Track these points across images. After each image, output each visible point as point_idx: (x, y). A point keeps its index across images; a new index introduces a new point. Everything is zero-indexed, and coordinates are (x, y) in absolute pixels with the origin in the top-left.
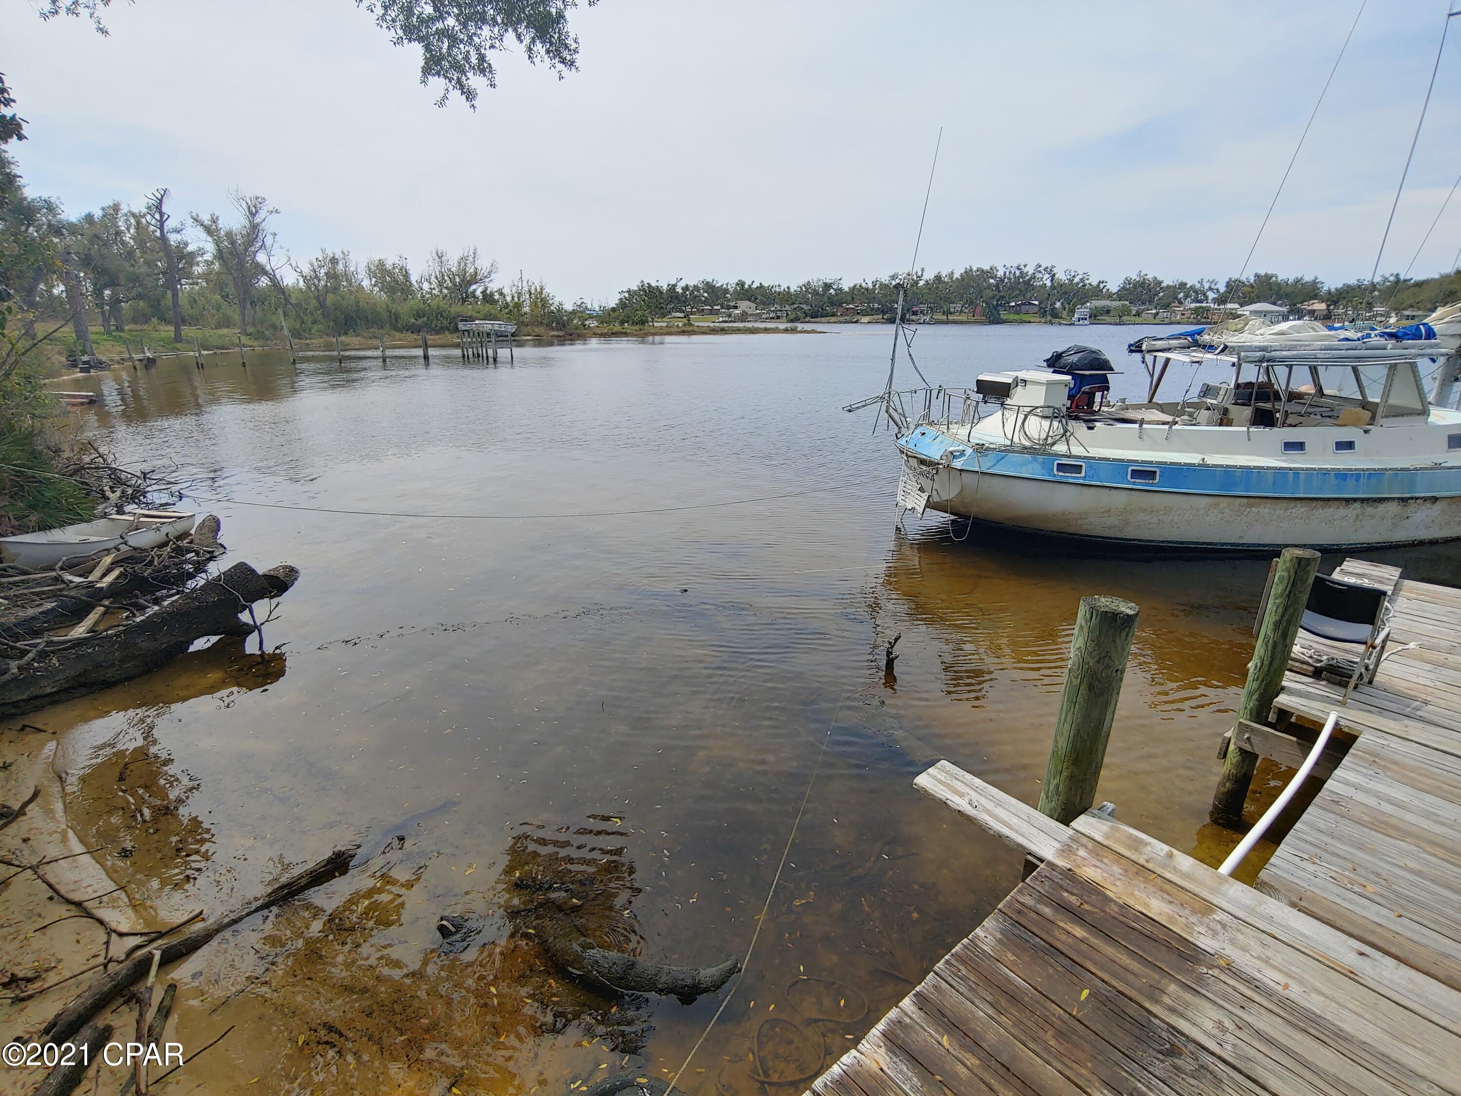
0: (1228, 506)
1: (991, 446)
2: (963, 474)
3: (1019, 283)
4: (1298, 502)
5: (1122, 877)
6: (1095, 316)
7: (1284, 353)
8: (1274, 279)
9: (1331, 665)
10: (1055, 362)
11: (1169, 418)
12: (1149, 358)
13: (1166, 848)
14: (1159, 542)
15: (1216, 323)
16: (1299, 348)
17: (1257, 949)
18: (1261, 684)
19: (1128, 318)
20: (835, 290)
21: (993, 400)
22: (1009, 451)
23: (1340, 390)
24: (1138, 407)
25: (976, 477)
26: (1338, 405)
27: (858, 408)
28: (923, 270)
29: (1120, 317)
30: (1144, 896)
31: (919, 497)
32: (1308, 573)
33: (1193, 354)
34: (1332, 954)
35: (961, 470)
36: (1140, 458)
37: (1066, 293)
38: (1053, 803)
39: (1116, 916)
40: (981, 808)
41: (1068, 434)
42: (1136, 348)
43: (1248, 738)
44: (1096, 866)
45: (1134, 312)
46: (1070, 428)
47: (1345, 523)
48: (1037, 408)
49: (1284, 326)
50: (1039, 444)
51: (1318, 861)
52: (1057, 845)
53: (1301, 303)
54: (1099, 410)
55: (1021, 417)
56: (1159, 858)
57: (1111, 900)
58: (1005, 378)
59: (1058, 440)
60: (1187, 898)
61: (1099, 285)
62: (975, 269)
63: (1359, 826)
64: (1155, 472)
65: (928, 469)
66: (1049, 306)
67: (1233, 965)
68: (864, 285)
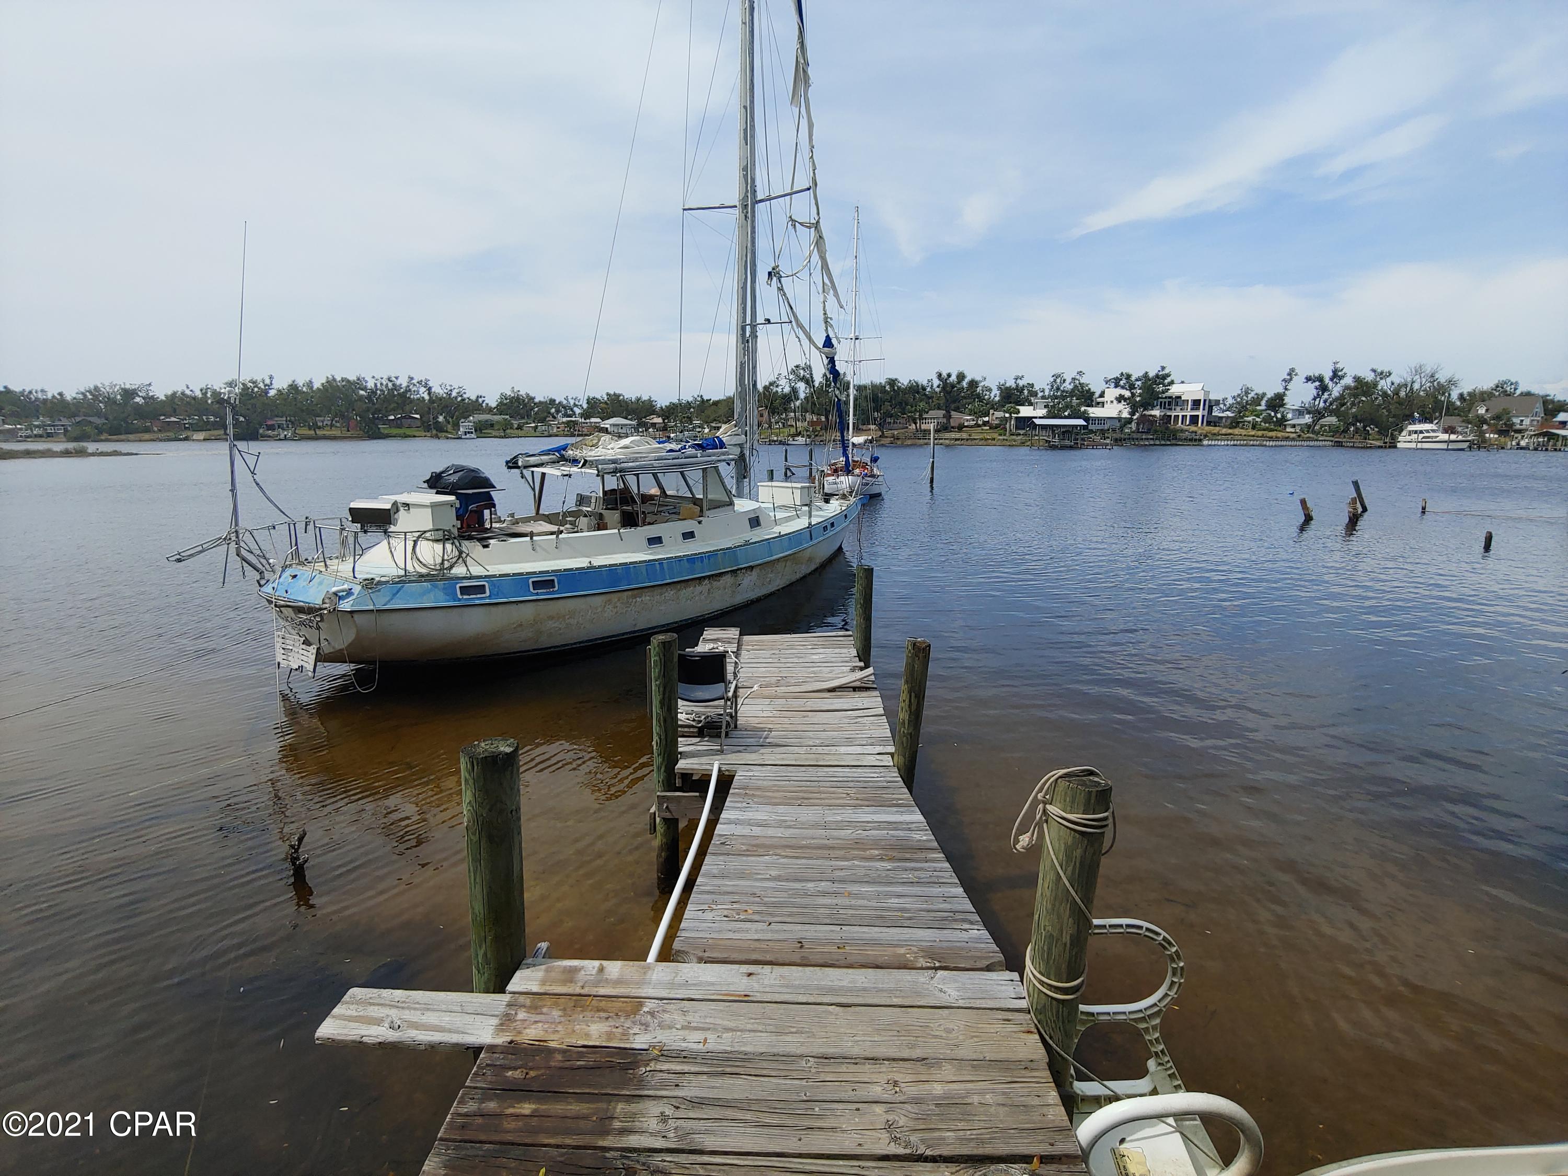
0: (619, 600)
1: (383, 579)
2: (356, 616)
3: (395, 396)
4: (667, 587)
5: (562, 1019)
6: (481, 430)
7: (631, 464)
8: (622, 397)
9: (708, 722)
10: (436, 482)
11: (554, 528)
12: (527, 473)
13: (596, 963)
14: (572, 644)
15: (586, 435)
16: (640, 460)
17: (680, 1020)
18: (664, 757)
19: (511, 431)
20: (144, 398)
21: (374, 529)
22: (404, 582)
23: (678, 491)
24: (527, 520)
25: (372, 617)
26: (679, 503)
27: (192, 555)
28: (271, 377)
29: (504, 430)
30: (584, 1027)
31: (305, 653)
32: (673, 653)
33: (562, 468)
34: (732, 988)
35: (352, 612)
36: (537, 570)
37: (447, 407)
38: (486, 975)
39: (561, 1064)
40: (405, 1024)
41: (464, 555)
42: (512, 464)
43: (667, 807)
44: (536, 1022)
45: (516, 426)
46: (464, 549)
47: (703, 597)
48: (425, 532)
49: (626, 441)
50: (436, 570)
51: (714, 907)
52: (495, 1021)
53: (645, 417)
54: (491, 527)
55: (410, 544)
56: (592, 978)
57: (555, 1050)
58: (383, 504)
59: (456, 563)
60: (621, 1004)
61: (477, 400)
62: (339, 379)
63: (739, 857)
64: (553, 580)
65: (308, 617)
66: (431, 419)
67: (665, 1048)
68: (188, 392)
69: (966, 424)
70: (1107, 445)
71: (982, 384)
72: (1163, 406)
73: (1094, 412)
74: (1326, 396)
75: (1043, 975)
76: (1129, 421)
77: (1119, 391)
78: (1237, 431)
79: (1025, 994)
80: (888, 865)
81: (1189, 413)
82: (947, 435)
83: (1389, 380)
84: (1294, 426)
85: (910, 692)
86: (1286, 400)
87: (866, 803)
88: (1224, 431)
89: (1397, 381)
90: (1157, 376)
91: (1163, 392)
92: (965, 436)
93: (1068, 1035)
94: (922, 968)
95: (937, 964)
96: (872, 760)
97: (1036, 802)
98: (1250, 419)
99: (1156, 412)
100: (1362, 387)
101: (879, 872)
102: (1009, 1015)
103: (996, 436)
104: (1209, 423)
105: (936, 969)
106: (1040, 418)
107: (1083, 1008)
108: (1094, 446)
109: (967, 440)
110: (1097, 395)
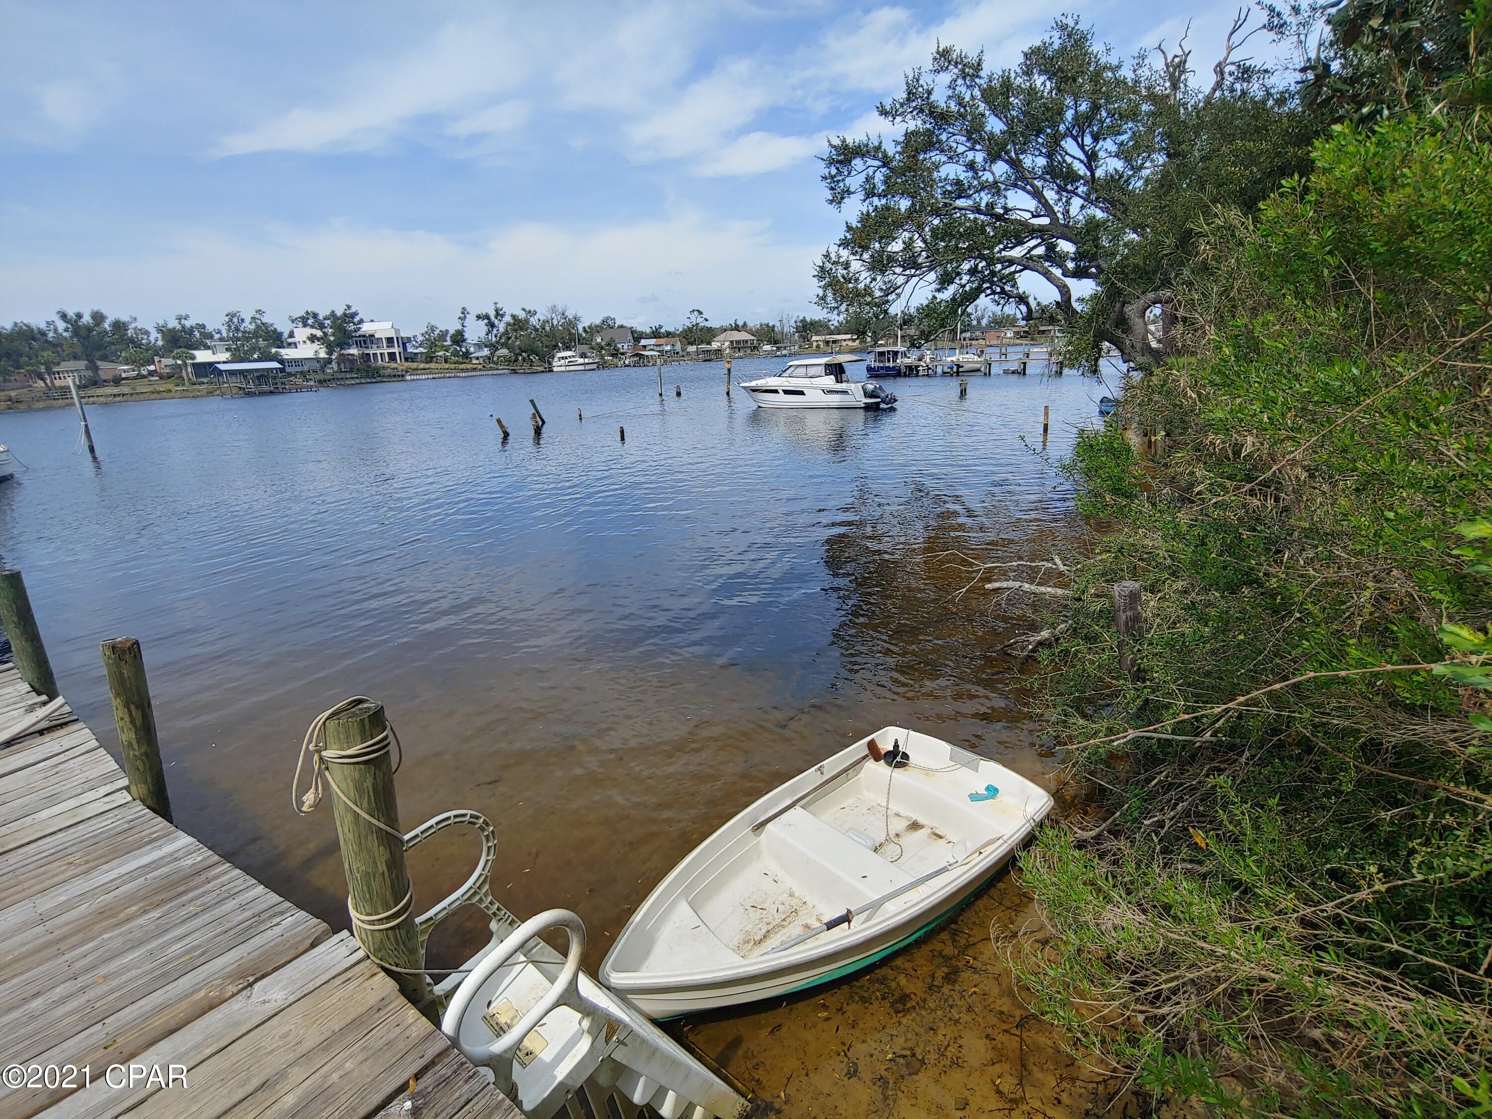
69: (124, 375)
70: (311, 387)
71: (133, 325)
72: (359, 344)
73: (287, 353)
74: (495, 332)
75: (371, 915)
76: (329, 361)
77: (308, 331)
78: (432, 365)
79: (360, 944)
80: (156, 914)
81: (386, 351)
82: (100, 391)
83: (536, 317)
84: (477, 358)
85: (127, 705)
86: (466, 335)
87: (102, 860)
88: (422, 366)
89: (542, 318)
90: (345, 315)
91: (355, 331)
92: (126, 390)
93: (413, 952)
94: (233, 995)
95: (251, 979)
96: (99, 807)
97: (309, 755)
98: (441, 353)
99: (354, 351)
100: (518, 324)
101: (145, 929)
102: (349, 974)
103: (171, 386)
104: (406, 359)
105: (251, 985)
106: (224, 362)
107: (418, 920)
108: (299, 389)
109: (131, 394)
110: (286, 335)
